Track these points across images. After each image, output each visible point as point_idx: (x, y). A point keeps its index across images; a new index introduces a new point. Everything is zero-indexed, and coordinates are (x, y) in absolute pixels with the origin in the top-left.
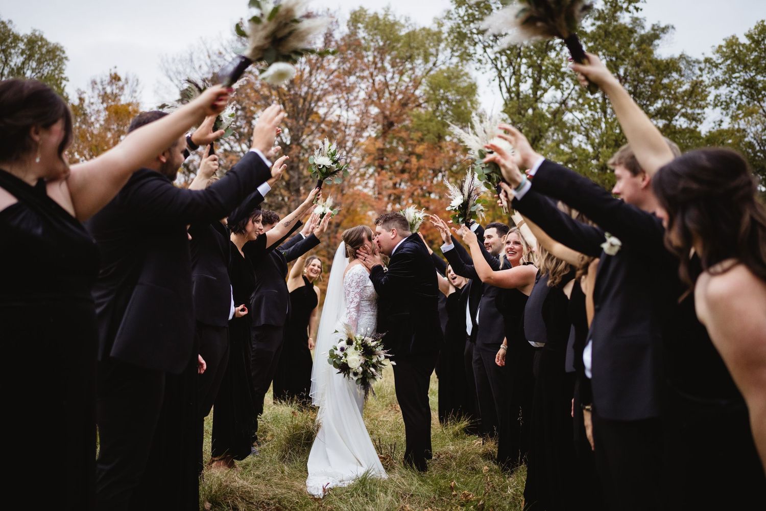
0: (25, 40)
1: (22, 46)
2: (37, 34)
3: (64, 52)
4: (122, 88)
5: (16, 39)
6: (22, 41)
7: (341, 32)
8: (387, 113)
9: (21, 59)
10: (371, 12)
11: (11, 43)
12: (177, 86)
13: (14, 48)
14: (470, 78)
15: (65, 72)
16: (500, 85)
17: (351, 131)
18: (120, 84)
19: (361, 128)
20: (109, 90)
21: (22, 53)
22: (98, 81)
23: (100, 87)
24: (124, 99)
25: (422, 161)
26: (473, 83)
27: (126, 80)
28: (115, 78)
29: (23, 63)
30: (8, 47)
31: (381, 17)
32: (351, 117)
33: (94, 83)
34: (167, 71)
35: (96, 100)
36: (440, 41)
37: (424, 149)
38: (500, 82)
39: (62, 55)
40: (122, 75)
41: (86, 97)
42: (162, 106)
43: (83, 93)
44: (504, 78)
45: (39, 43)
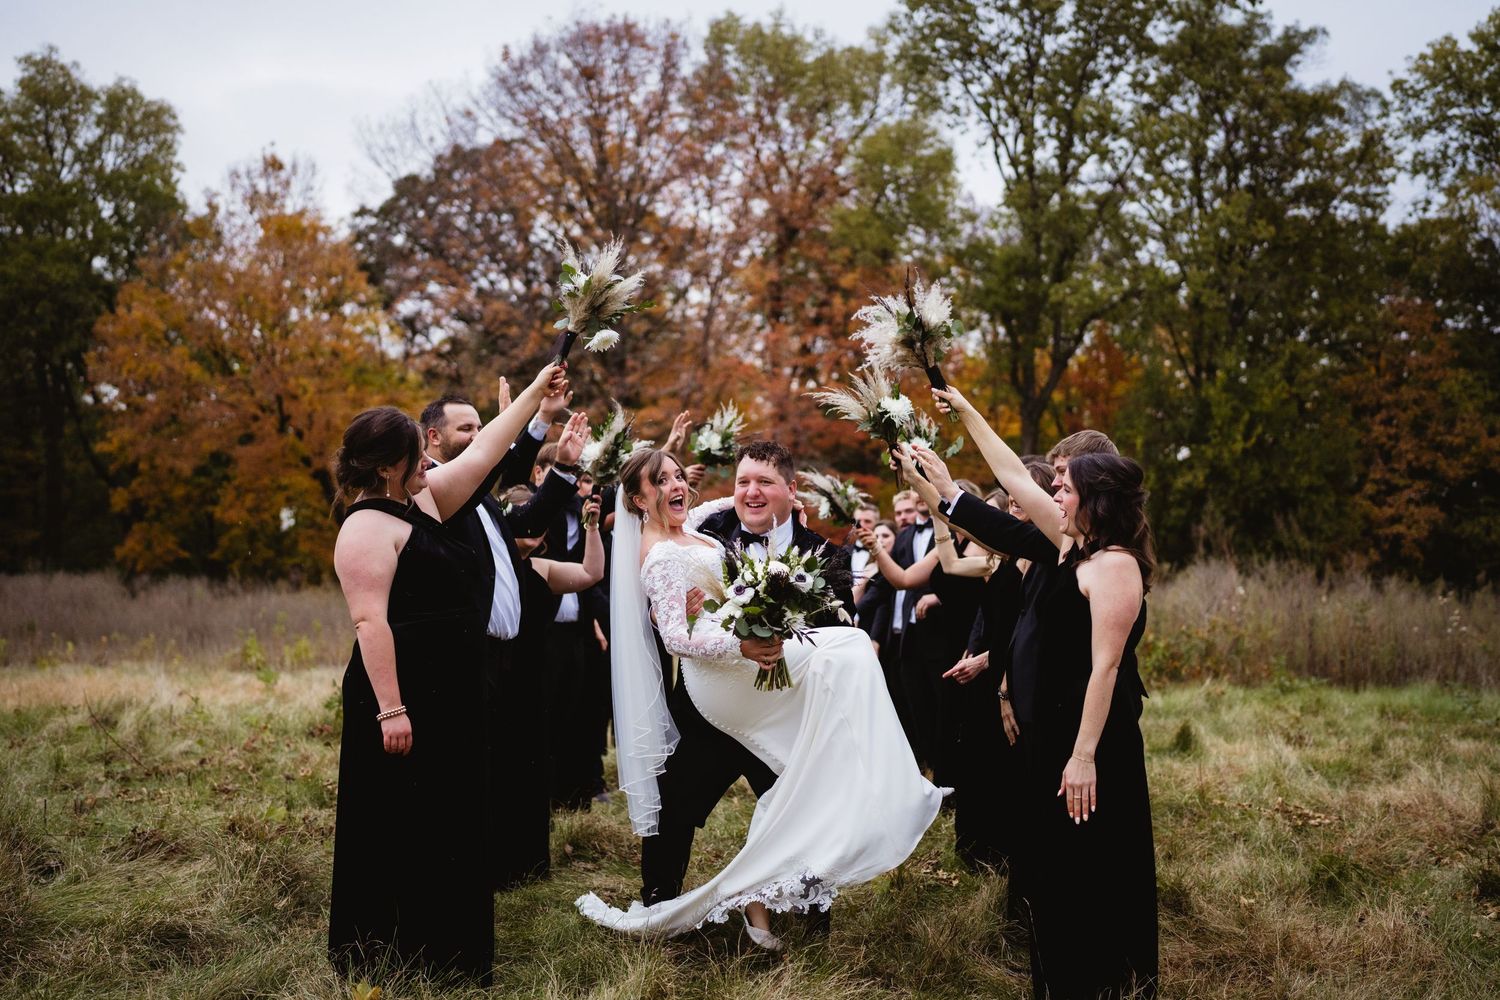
0: (104, 98)
1: (97, 108)
2: (126, 84)
3: (174, 117)
4: (287, 184)
5: (87, 95)
6: (98, 98)
7: (693, 60)
8: (786, 211)
9: (98, 132)
10: (748, 21)
11: (78, 103)
12: (389, 175)
13: (83, 112)
14: (939, 141)
15: (178, 153)
16: (996, 153)
17: (719, 248)
18: (283, 175)
19: (737, 241)
20: (262, 186)
21: (98, 122)
22: (242, 170)
23: (245, 182)
24: (291, 206)
25: (853, 302)
26: (946, 149)
27: (294, 166)
28: (273, 165)
29: (100, 139)
30: (73, 113)
31: (767, 31)
32: (717, 219)
33: (235, 175)
34: (369, 148)
35: (240, 207)
36: (881, 70)
37: (856, 279)
38: (997, 146)
39: (172, 122)
40: (285, 158)
41: (220, 201)
42: (362, 212)
43: (216, 195)
44: (1003, 139)
45: (130, 101)
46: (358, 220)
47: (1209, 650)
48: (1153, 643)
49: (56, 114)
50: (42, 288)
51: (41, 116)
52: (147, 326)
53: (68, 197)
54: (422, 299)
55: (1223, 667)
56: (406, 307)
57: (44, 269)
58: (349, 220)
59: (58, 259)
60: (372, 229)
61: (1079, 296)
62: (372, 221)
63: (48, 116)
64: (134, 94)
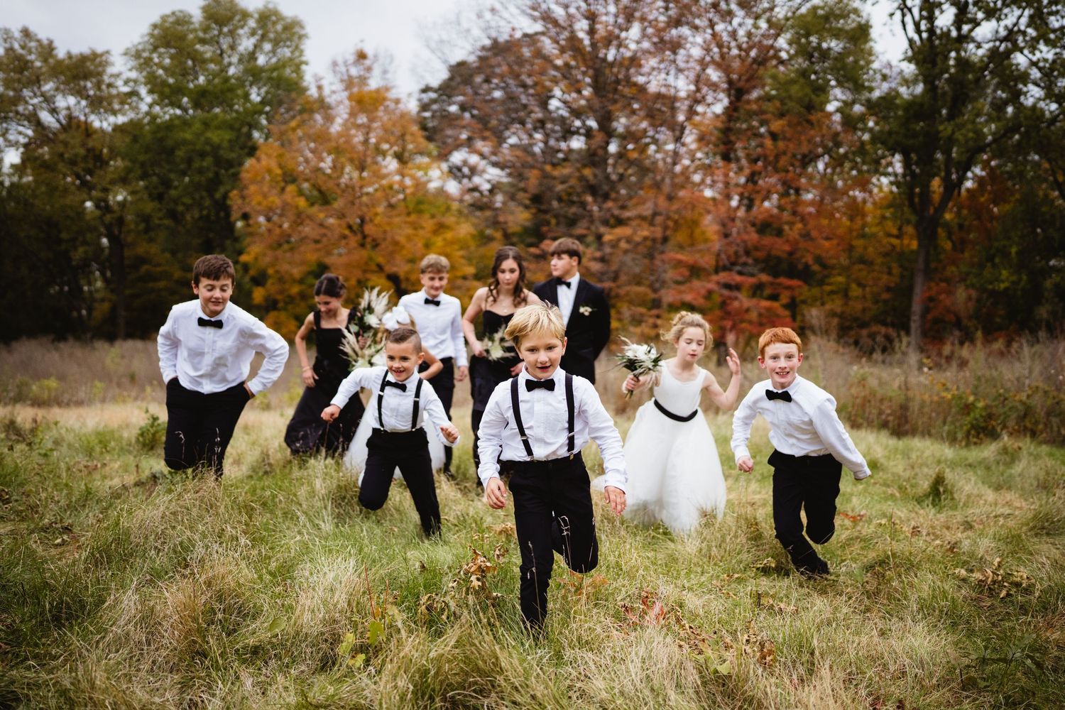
0: (256, 16)
1: (252, 23)
2: (271, 6)
3: (303, 28)
4: (369, 69)
5: (245, 15)
6: (252, 17)
8: (735, 77)
9: (253, 40)
11: (239, 21)
12: (440, 58)
13: (242, 27)
14: (859, 16)
15: (305, 53)
16: (903, 22)
17: (683, 107)
18: (367, 62)
19: (696, 99)
20: (354, 72)
21: (253, 33)
22: (340, 61)
23: (343, 69)
24: (374, 83)
25: (781, 144)
26: (863, 22)
27: (376, 56)
28: (362, 56)
29: (255, 46)
30: (236, 28)
32: (683, 86)
33: (335, 64)
35: (338, 86)
37: (783, 126)
38: (904, 15)
39: (303, 32)
40: (369, 51)
41: (325, 83)
42: (426, 90)
43: (321, 79)
44: (910, 10)
45: (274, 18)
46: (424, 96)
47: (1027, 412)
48: (973, 404)
49: (225, 30)
50: (208, 148)
51: (216, 32)
52: (269, 171)
53: (228, 85)
54: (471, 152)
55: (1041, 427)
56: (457, 157)
57: (209, 134)
58: (416, 95)
59: (218, 128)
60: (434, 101)
61: (964, 131)
62: (433, 95)
63: (220, 32)
64: (275, 12)
